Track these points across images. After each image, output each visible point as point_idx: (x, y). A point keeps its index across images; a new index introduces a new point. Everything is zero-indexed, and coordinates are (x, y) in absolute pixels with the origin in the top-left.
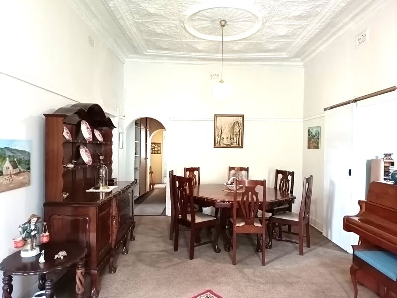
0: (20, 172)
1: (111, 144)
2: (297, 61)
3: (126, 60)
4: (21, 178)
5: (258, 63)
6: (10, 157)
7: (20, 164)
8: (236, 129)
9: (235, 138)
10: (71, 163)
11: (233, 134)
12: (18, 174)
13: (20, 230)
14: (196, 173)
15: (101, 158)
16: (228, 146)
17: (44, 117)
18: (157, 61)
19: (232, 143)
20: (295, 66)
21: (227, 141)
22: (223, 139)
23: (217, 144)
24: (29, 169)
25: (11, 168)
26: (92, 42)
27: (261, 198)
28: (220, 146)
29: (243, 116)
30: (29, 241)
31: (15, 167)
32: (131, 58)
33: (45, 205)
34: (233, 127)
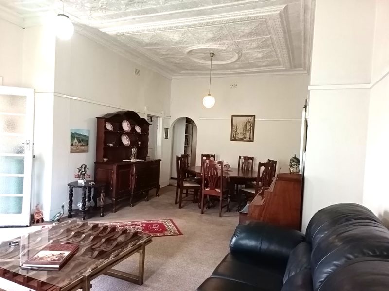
0: (82, 145)
1: (148, 134)
2: (301, 70)
3: (173, 77)
4: (83, 148)
5: (269, 73)
6: (77, 137)
7: (82, 141)
8: (248, 127)
9: (247, 134)
10: (112, 143)
11: (246, 131)
12: (80, 146)
13: (78, 170)
14: (212, 158)
15: (139, 143)
16: (242, 140)
17: (97, 119)
18: (192, 77)
19: (245, 138)
20: (299, 74)
21: (240, 136)
22: (238, 134)
23: (233, 139)
24: (88, 144)
25: (78, 143)
26: (138, 72)
27: (219, 173)
28: (235, 140)
29: (254, 117)
30: (81, 176)
31: (79, 142)
32: (175, 76)
33: (95, 163)
34: (246, 125)
